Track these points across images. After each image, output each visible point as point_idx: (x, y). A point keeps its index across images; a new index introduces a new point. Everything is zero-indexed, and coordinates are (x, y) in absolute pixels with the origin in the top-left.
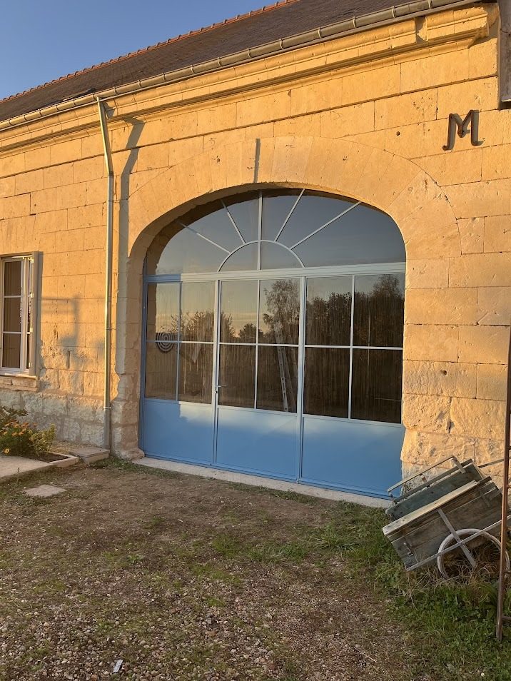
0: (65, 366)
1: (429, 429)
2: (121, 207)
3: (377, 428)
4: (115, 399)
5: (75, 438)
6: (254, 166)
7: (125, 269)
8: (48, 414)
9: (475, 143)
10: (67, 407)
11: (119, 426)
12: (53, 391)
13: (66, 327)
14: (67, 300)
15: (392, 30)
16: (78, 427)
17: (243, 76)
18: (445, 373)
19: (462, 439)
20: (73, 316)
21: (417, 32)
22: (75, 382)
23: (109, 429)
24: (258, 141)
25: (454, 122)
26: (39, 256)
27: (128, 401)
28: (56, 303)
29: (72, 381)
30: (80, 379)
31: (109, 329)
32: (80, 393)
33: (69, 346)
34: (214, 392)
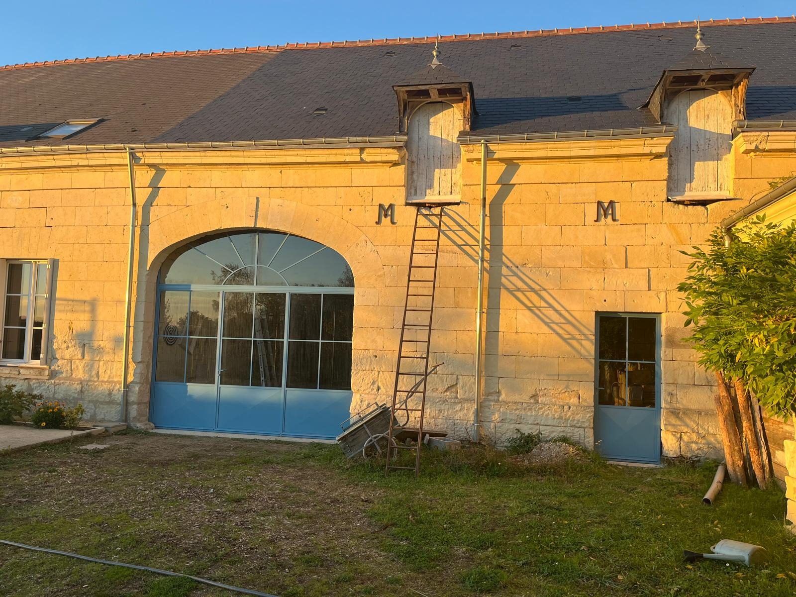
0: (80, 356)
1: (367, 392)
2: (142, 230)
3: (335, 394)
4: (132, 382)
5: (89, 417)
6: (254, 215)
7: (144, 279)
8: (60, 397)
9: (393, 223)
10: (81, 391)
11: (135, 403)
12: (66, 378)
13: (82, 323)
14: (85, 302)
15: (346, 151)
16: (93, 407)
17: (249, 157)
18: (376, 357)
19: (384, 396)
20: (90, 315)
21: (361, 155)
22: (90, 370)
23: (125, 407)
24: (258, 199)
25: (381, 209)
26: (55, 263)
27: (143, 384)
28: (72, 303)
29: (87, 369)
30: (96, 366)
31: (128, 327)
32: (96, 379)
33: (85, 341)
34: (217, 375)
